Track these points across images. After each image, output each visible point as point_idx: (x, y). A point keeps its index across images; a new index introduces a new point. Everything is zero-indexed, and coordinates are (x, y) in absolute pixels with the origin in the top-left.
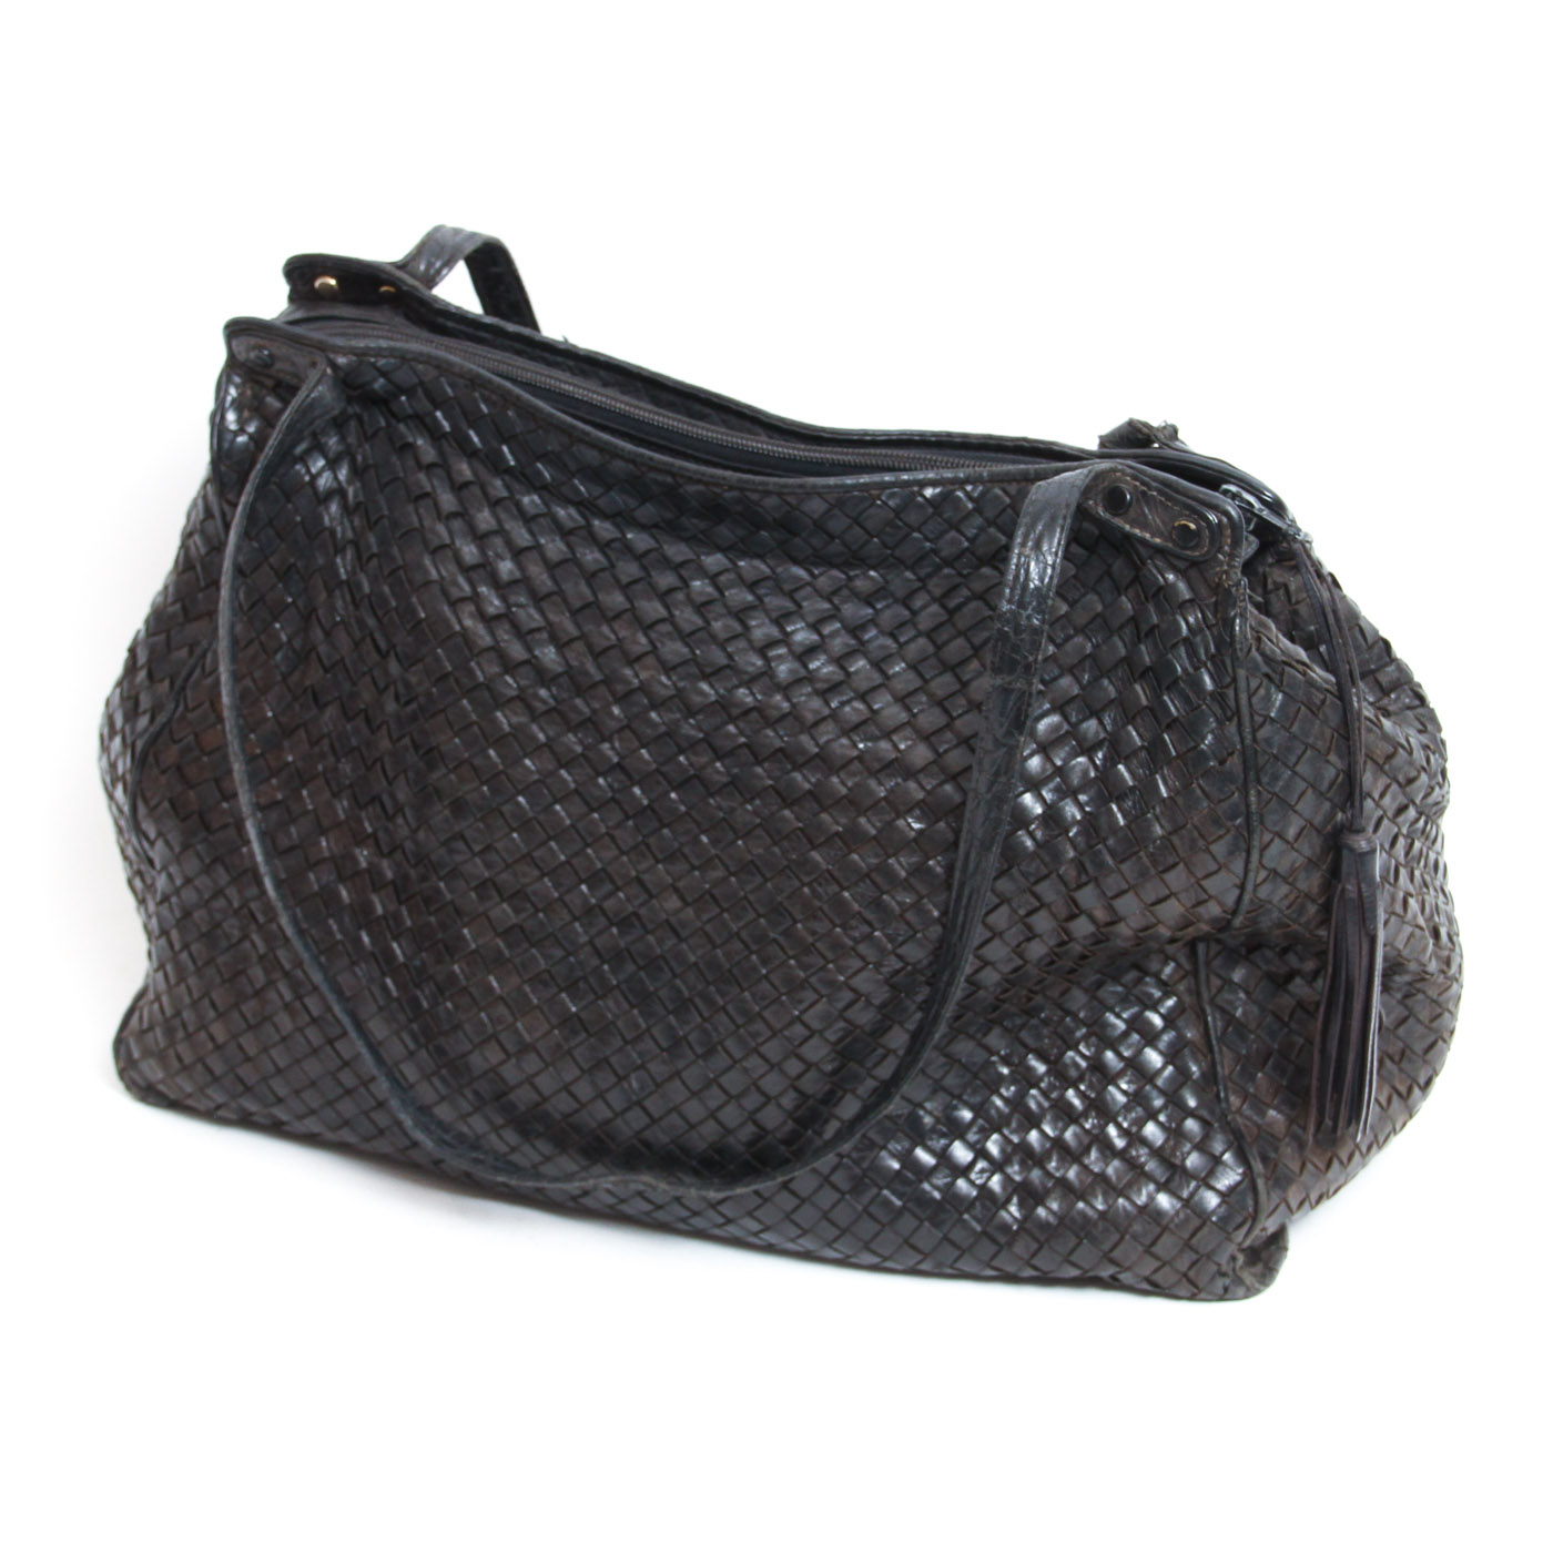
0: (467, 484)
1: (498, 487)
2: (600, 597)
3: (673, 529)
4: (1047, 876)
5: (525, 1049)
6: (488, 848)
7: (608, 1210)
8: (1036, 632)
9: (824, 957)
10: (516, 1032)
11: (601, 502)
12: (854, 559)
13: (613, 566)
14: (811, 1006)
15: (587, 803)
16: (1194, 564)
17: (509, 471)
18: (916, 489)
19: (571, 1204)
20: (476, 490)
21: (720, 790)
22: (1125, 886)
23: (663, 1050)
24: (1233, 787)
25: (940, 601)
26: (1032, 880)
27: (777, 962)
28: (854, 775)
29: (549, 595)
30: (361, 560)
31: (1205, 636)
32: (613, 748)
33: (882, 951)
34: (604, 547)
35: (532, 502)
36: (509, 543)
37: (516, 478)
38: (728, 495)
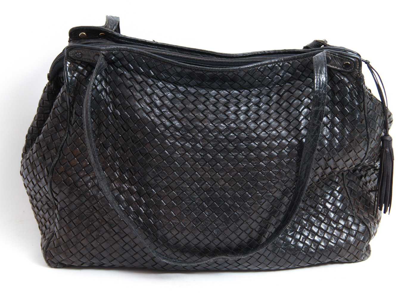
0: (141, 82)
1: (150, 82)
2: (187, 106)
3: (201, 86)
4: (321, 159)
5: (184, 229)
6: (167, 177)
7: (204, 269)
8: (325, 94)
9: (266, 190)
10: (181, 225)
11: (179, 82)
12: (251, 86)
13: (187, 98)
14: (264, 203)
15: (195, 160)
16: (349, 73)
17: (153, 77)
18: (266, 66)
19: (193, 269)
20: (144, 83)
21: (233, 151)
22: (340, 158)
23: (223, 222)
24: (364, 128)
25: (277, 93)
26: (318, 160)
27: (254, 193)
28: (269, 140)
29: (172, 107)
30: (116, 106)
31: (354, 91)
32: (200, 144)
33: (282, 185)
34: (183, 93)
35: (161, 84)
36: (158, 96)
37: (155, 79)
38: (218, 74)
